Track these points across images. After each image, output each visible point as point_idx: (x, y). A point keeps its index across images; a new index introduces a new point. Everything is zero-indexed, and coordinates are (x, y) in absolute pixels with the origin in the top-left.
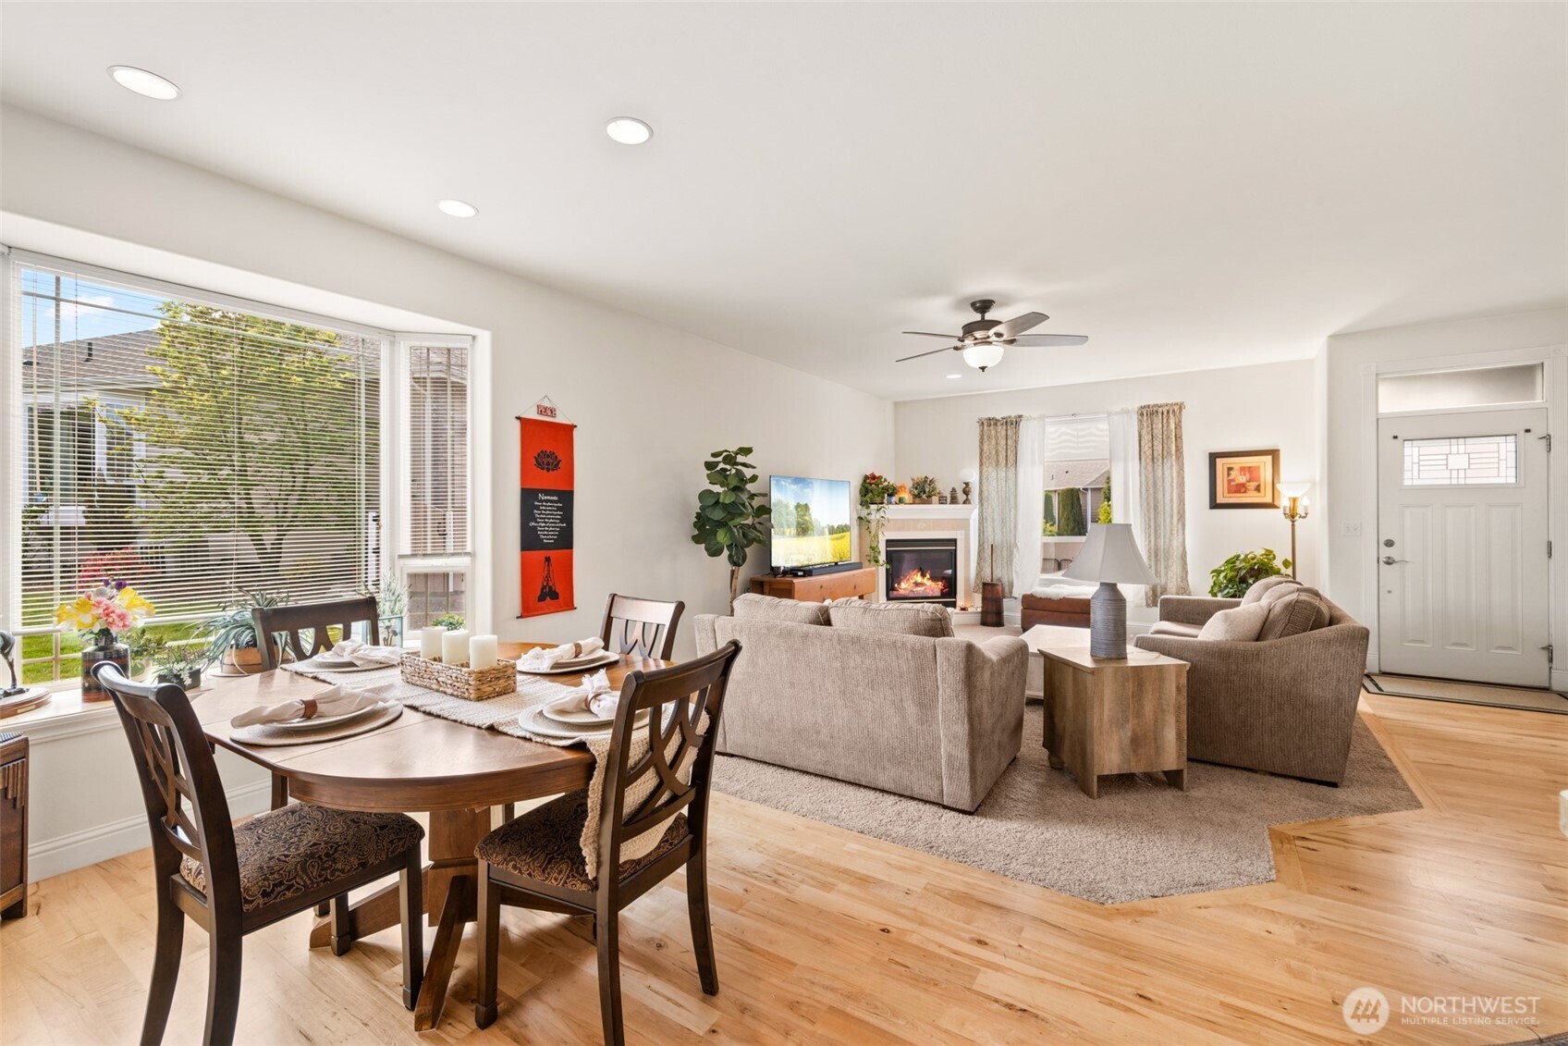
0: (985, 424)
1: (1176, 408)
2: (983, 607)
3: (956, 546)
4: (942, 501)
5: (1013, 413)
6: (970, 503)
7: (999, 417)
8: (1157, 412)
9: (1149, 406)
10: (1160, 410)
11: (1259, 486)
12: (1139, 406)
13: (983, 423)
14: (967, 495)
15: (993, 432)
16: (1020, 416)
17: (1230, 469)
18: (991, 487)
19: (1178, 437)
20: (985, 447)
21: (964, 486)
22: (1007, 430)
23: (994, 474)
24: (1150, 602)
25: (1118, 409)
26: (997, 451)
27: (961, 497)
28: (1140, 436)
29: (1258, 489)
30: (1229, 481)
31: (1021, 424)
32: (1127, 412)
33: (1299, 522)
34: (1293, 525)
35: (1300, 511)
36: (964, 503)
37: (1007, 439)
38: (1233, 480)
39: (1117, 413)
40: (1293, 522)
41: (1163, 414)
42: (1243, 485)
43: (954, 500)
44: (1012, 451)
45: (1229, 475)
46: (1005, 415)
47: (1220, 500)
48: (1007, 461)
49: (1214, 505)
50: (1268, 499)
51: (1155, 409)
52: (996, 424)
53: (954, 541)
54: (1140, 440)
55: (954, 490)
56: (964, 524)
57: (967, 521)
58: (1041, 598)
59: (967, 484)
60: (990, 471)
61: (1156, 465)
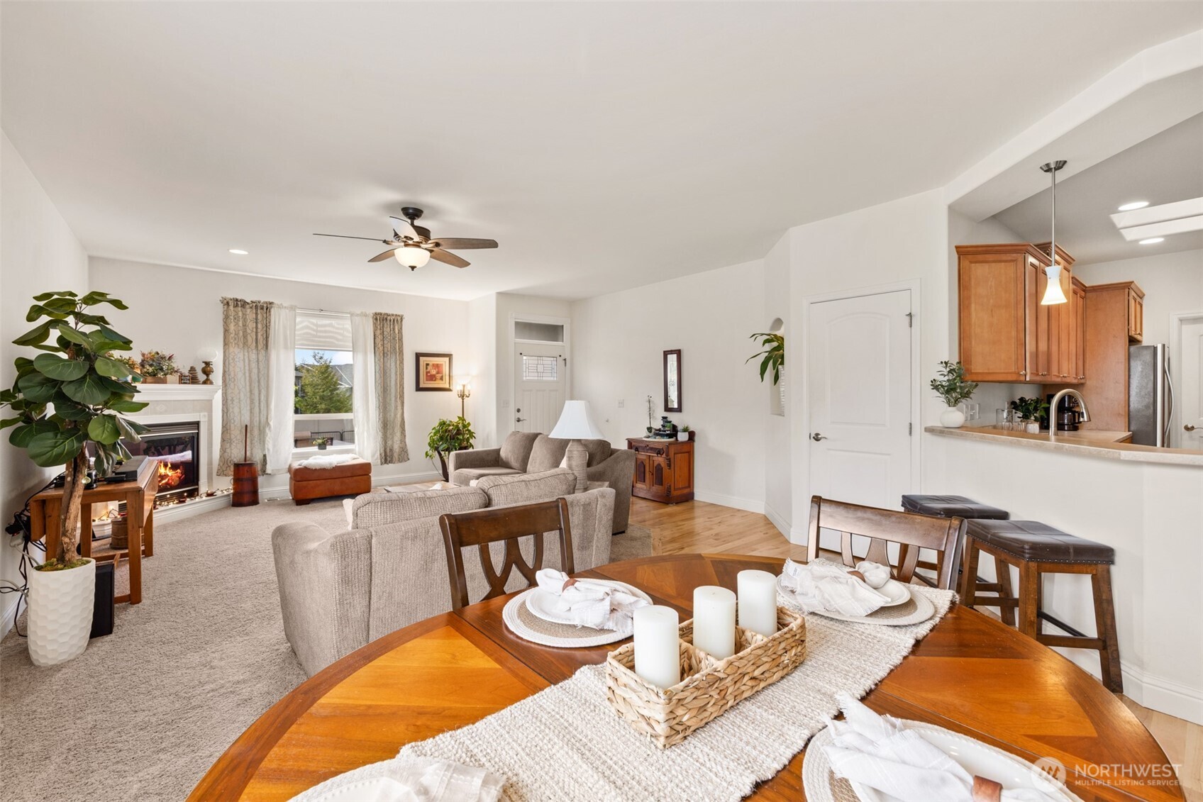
0: (231, 303)
1: (399, 318)
2: (234, 489)
3: (198, 429)
4: (182, 380)
5: (263, 299)
6: (211, 383)
7: (248, 301)
8: (386, 319)
9: (381, 314)
10: (389, 318)
11: (442, 377)
12: (374, 312)
13: (228, 303)
14: (208, 375)
15: (240, 314)
16: (271, 303)
17: (427, 365)
18: (239, 368)
19: (401, 340)
20: (232, 327)
21: (204, 365)
22: (257, 314)
23: (241, 355)
24: (383, 460)
25: (359, 312)
26: (245, 331)
27: (202, 377)
28: (375, 335)
29: (442, 379)
30: (427, 373)
31: (272, 310)
32: (366, 315)
33: (466, 399)
34: (463, 402)
35: (466, 393)
36: (205, 383)
37: (257, 323)
38: (429, 372)
39: (357, 315)
40: (463, 399)
41: (390, 321)
42: (434, 376)
43: (194, 380)
44: (262, 335)
45: (427, 368)
46: (254, 300)
47: (422, 385)
48: (257, 343)
49: (418, 389)
50: (447, 386)
51: (385, 317)
52: (243, 306)
53: (196, 425)
54: (375, 339)
55: (192, 369)
56: (208, 406)
57: (210, 401)
58: (316, 470)
59: (207, 364)
60: (237, 352)
61: (385, 359)
